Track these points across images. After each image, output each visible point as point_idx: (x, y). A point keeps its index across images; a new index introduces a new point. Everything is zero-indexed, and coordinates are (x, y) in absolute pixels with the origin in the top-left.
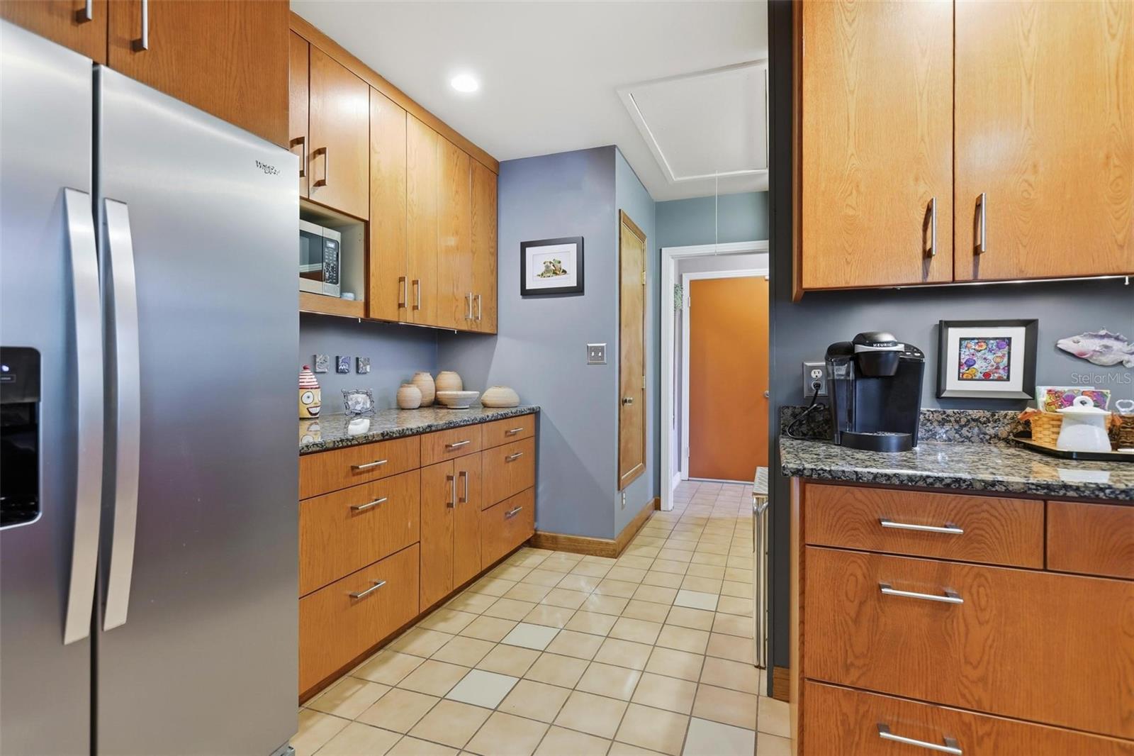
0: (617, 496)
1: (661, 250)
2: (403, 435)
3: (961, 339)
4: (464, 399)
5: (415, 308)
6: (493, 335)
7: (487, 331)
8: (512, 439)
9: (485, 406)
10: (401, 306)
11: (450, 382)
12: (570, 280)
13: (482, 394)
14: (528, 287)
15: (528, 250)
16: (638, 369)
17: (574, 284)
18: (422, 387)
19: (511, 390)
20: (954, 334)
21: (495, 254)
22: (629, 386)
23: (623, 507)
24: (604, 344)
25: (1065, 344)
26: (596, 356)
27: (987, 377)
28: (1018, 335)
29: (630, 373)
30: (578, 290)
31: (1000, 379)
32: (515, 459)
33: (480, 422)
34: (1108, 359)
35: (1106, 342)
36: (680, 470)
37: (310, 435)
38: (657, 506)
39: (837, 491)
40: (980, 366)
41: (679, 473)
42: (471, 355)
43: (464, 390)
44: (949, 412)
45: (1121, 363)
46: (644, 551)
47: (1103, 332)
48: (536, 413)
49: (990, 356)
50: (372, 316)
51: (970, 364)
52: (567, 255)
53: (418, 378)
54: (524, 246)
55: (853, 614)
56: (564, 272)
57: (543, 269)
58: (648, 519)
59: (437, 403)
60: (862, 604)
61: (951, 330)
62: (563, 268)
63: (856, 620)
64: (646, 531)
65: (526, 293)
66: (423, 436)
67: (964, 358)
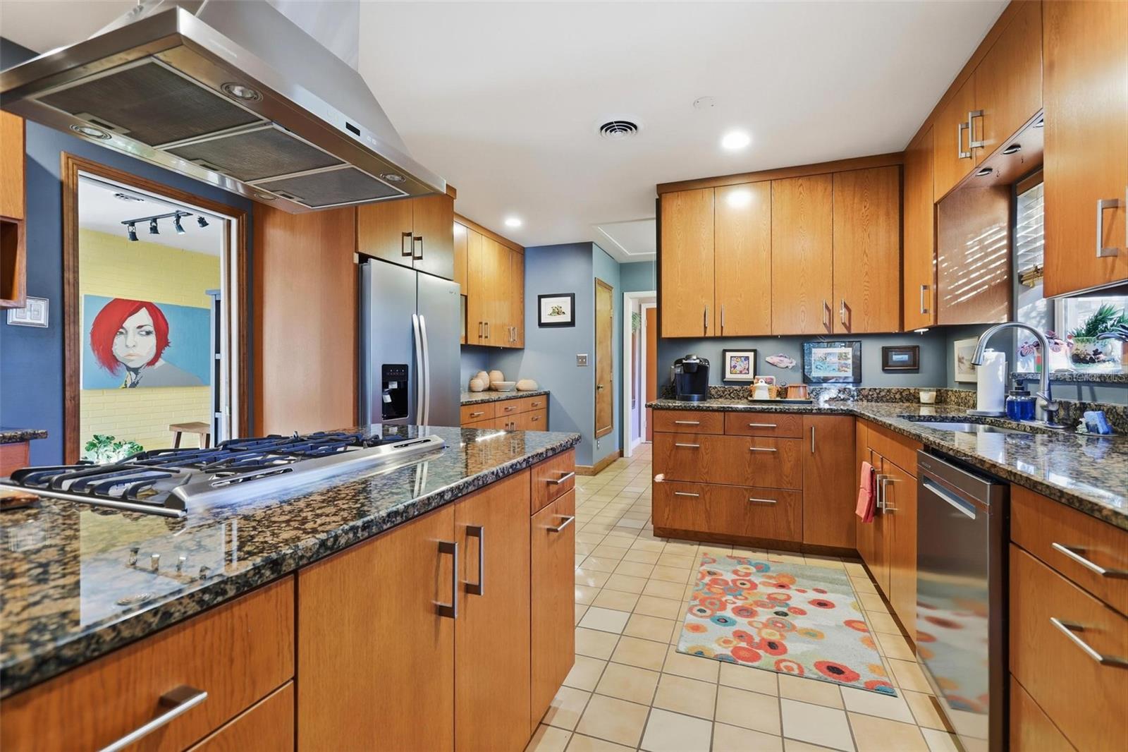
0: (595, 442)
1: (623, 294)
2: (489, 401)
3: (731, 357)
4: (508, 386)
5: (486, 337)
6: (522, 349)
7: (519, 347)
8: (535, 408)
9: (518, 390)
10: (480, 337)
11: (497, 377)
12: (567, 318)
13: (517, 382)
14: (542, 322)
15: (542, 299)
16: (608, 369)
17: (569, 320)
18: (482, 380)
19: (533, 382)
20: (728, 355)
21: (523, 301)
22: (602, 378)
23: (598, 448)
24: (586, 355)
25: (768, 359)
26: (582, 361)
27: (741, 372)
28: (751, 355)
29: (602, 371)
30: (572, 324)
31: (746, 373)
32: (536, 420)
33: (520, 398)
34: (782, 365)
35: (782, 358)
36: (640, 436)
37: (465, 398)
38: (621, 454)
39: (663, 412)
40: (738, 368)
41: (639, 438)
42: (508, 361)
43: (505, 381)
44: (726, 387)
45: (787, 367)
46: (610, 473)
47: (781, 354)
48: (547, 394)
49: (742, 364)
50: (469, 343)
51: (735, 367)
52: (565, 303)
53: (480, 374)
54: (540, 297)
55: (669, 454)
56: (564, 313)
57: (551, 311)
58: (615, 461)
59: (490, 389)
60: (671, 451)
61: (727, 353)
62: (563, 311)
63: (669, 457)
64: (612, 466)
65: (541, 325)
66: (496, 403)
67: (733, 364)
